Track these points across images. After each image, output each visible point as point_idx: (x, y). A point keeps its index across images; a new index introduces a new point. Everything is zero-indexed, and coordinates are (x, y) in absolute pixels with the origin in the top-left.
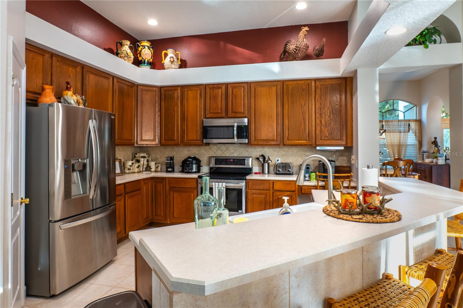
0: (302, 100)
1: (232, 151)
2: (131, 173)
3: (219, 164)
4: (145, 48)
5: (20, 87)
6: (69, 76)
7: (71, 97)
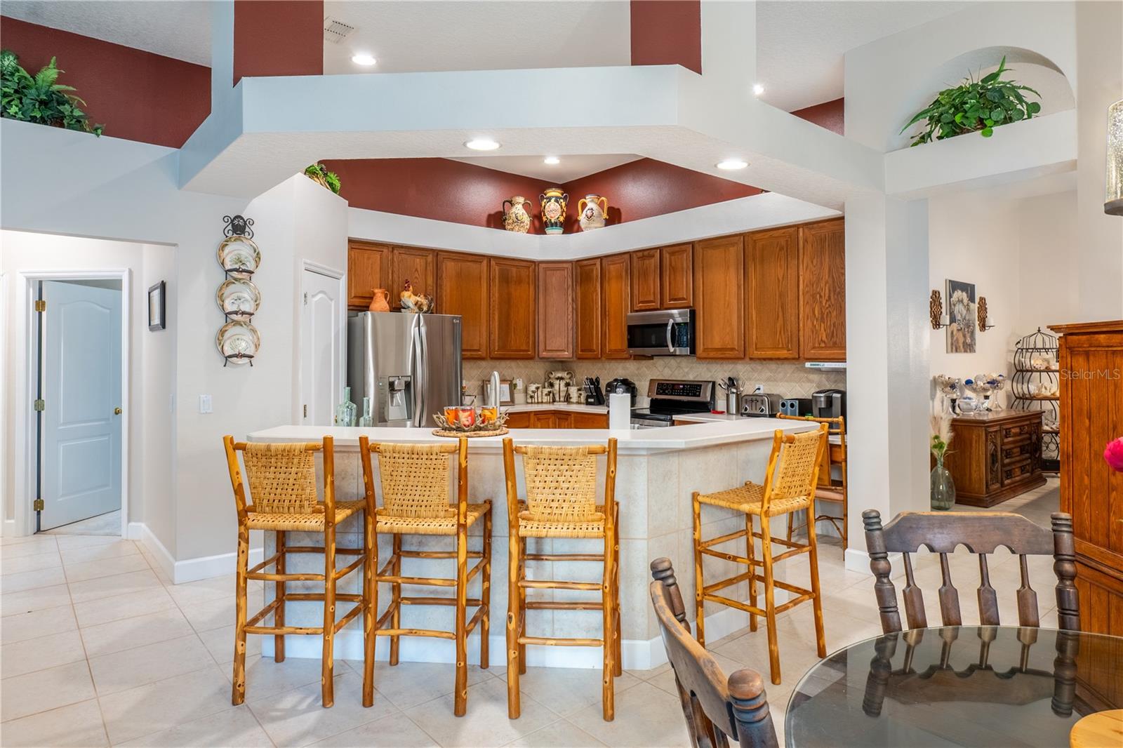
0: (779, 269)
3: (661, 394)
4: (550, 201)
5: (331, 300)
6: (416, 270)
7: (409, 298)
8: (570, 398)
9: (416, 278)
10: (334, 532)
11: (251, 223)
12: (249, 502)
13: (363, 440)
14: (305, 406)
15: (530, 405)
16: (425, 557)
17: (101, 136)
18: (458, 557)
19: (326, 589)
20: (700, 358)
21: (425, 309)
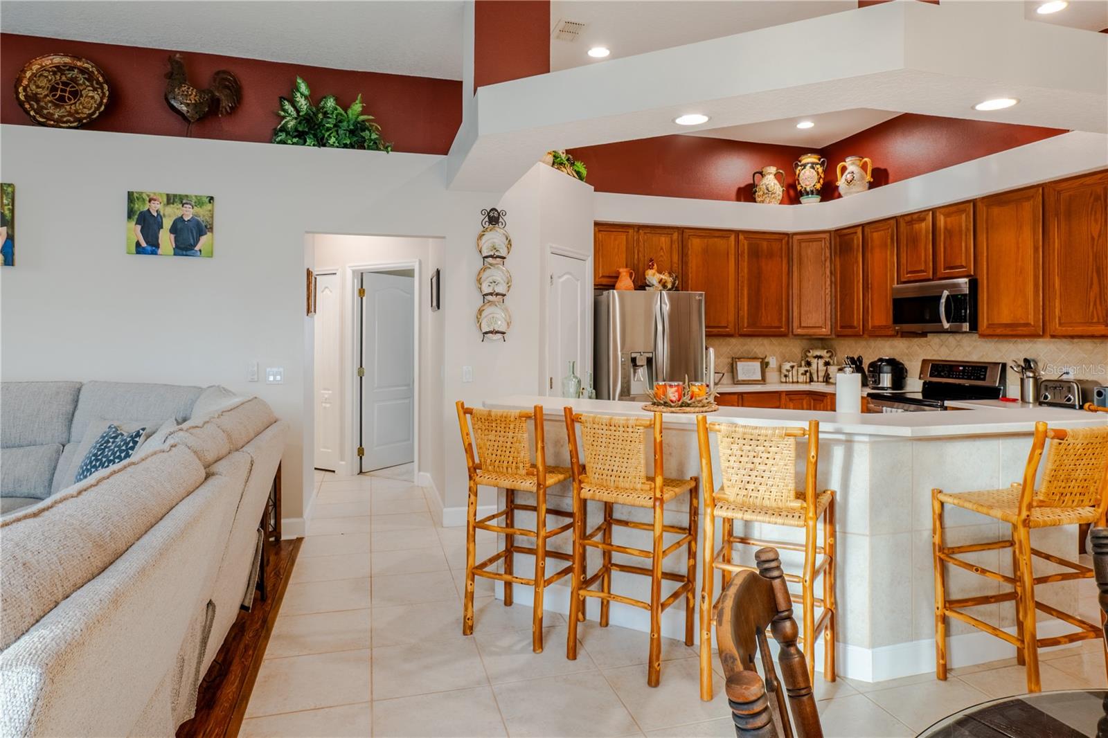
0: (1093, 222)
1: (968, 349)
2: (793, 382)
3: (936, 376)
4: (804, 168)
5: (578, 280)
6: (662, 249)
7: (653, 277)
8: (830, 378)
9: (661, 256)
10: (545, 494)
11: (504, 214)
12: (477, 461)
13: (568, 411)
14: (551, 379)
15: (784, 384)
16: (633, 527)
17: (390, 152)
18: (653, 530)
19: (537, 545)
20: (983, 336)
21: (669, 286)
